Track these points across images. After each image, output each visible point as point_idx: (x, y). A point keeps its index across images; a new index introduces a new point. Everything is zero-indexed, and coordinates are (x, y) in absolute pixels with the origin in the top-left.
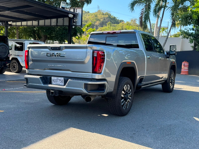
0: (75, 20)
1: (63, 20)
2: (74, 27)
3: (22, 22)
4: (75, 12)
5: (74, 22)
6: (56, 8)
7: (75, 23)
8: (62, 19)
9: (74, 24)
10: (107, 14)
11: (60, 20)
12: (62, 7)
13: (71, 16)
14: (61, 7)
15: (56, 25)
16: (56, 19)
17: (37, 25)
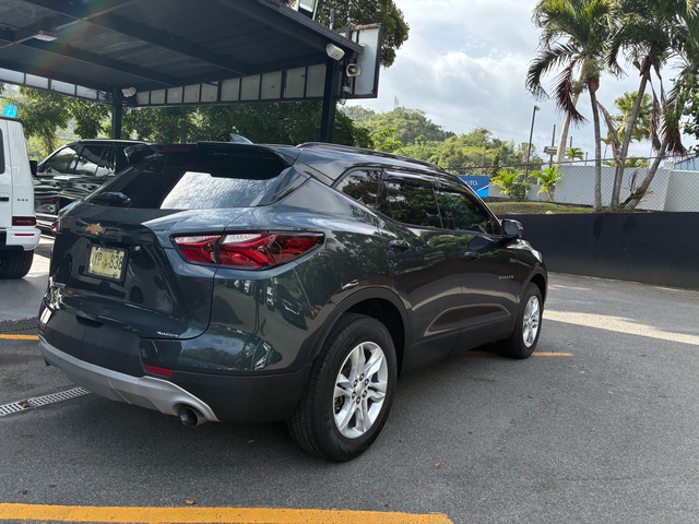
0: (350, 72)
1: (306, 76)
3: (169, 90)
4: (354, 41)
5: (345, 81)
6: (274, 7)
7: (348, 85)
8: (302, 71)
9: (346, 89)
10: (416, 117)
11: (295, 77)
13: (335, 52)
14: (295, 9)
15: (278, 97)
16: (280, 73)
17: (215, 99)
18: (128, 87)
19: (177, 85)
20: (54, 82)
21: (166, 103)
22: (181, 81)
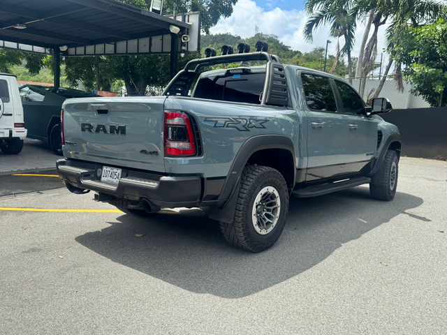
0: (184, 39)
1: (162, 39)
2: (183, 55)
3: (87, 47)
4: (187, 22)
5: (182, 44)
6: (139, 12)
7: (185, 46)
8: (160, 37)
9: (183, 48)
10: (272, 40)
11: (156, 40)
12: (153, 10)
13: (175, 30)
14: (151, 10)
15: (148, 51)
16: (148, 38)
17: (113, 52)
18: (63, 45)
19: (91, 44)
20: (20, 45)
21: (85, 54)
22: (94, 42)
